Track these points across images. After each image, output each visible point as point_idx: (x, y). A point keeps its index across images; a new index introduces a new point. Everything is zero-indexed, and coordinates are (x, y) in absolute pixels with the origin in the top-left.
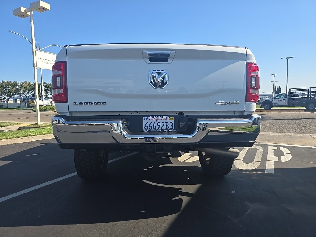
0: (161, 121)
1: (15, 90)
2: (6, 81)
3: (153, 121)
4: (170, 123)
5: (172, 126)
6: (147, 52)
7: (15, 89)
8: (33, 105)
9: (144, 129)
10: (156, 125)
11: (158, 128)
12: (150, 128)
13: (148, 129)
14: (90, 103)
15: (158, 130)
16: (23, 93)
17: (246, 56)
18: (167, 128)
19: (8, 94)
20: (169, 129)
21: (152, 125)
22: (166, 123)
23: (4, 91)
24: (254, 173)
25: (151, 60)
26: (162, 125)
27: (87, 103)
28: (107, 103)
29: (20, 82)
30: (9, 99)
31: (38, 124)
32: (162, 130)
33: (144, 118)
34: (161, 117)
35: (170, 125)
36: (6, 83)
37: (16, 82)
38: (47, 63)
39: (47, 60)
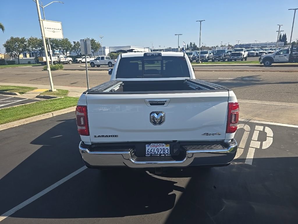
0: (159, 148)
1: (23, 46)
2: (15, 37)
3: (153, 148)
4: (166, 149)
5: (168, 151)
6: (148, 100)
7: (23, 44)
8: (42, 61)
9: (147, 154)
10: (155, 151)
11: (158, 153)
12: (151, 153)
13: (150, 154)
14: (106, 136)
15: (157, 154)
16: (31, 49)
17: (228, 98)
18: (164, 153)
19: (18, 51)
20: (166, 154)
21: (153, 151)
22: (163, 149)
23: (13, 48)
24: (236, 163)
25: (151, 104)
26: (160, 150)
27: (104, 136)
28: (119, 136)
29: (27, 38)
30: (19, 55)
31: (52, 91)
32: (160, 154)
33: (146, 145)
34: (159, 144)
35: (166, 151)
36: (14, 39)
37: (24, 38)
38: (54, 32)
39: (53, 29)
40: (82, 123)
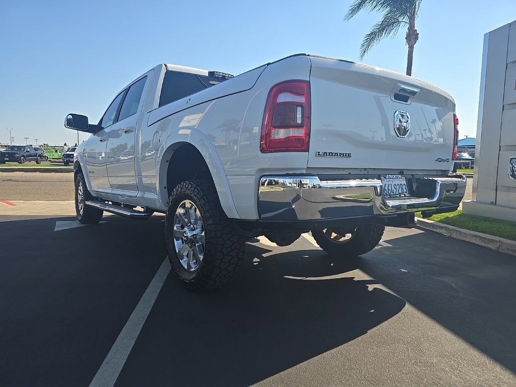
3: (390, 183)
4: (404, 185)
5: (406, 188)
6: (401, 85)
10: (393, 188)
13: (388, 193)
21: (390, 188)
22: (400, 184)
26: (397, 188)
32: (400, 194)
34: (396, 177)
40: (299, 121)
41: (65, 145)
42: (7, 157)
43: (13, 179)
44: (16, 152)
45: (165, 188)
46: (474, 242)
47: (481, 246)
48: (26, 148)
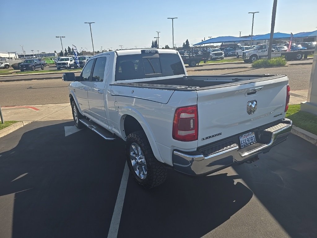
0: (248, 137)
5: (254, 139)
9: (241, 146)
10: (246, 141)
12: (244, 144)
18: (252, 141)
22: (251, 137)
26: (249, 140)
33: (240, 137)
34: (248, 134)
40: (192, 127)
41: (55, 52)
42: (24, 67)
43: (32, 86)
44: (29, 63)
45: (124, 131)
46: (302, 137)
47: (306, 141)
48: (34, 61)
